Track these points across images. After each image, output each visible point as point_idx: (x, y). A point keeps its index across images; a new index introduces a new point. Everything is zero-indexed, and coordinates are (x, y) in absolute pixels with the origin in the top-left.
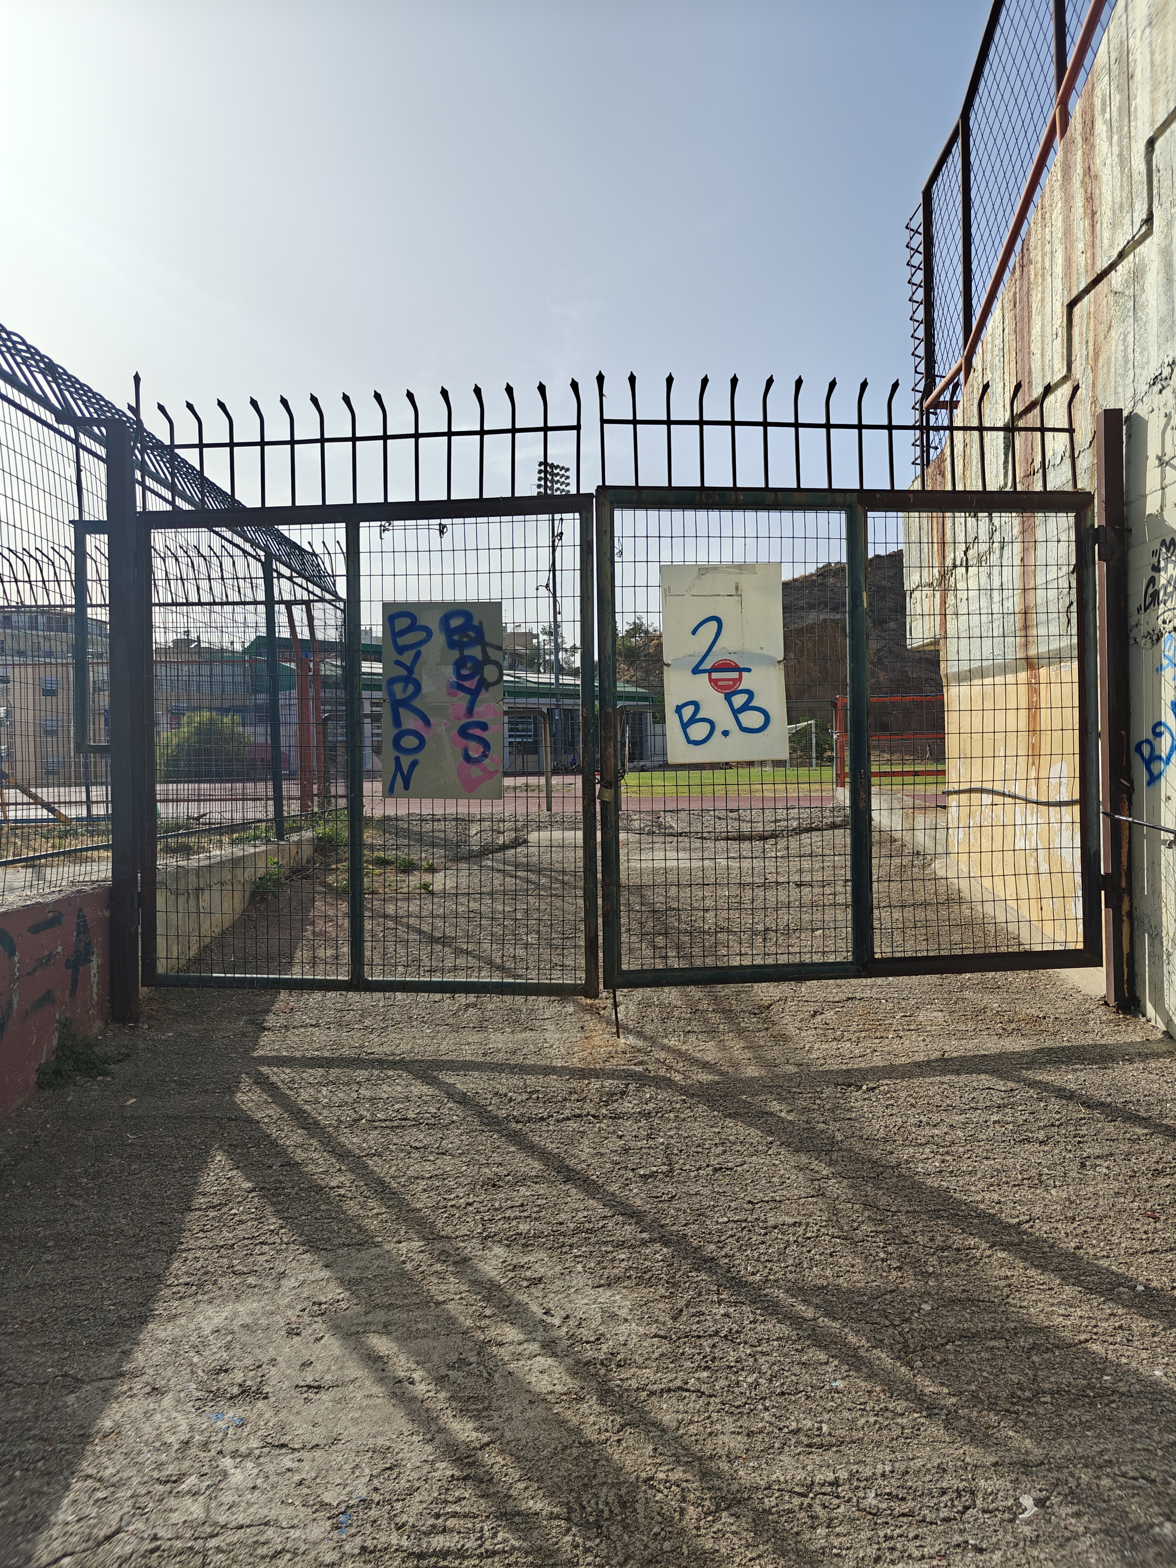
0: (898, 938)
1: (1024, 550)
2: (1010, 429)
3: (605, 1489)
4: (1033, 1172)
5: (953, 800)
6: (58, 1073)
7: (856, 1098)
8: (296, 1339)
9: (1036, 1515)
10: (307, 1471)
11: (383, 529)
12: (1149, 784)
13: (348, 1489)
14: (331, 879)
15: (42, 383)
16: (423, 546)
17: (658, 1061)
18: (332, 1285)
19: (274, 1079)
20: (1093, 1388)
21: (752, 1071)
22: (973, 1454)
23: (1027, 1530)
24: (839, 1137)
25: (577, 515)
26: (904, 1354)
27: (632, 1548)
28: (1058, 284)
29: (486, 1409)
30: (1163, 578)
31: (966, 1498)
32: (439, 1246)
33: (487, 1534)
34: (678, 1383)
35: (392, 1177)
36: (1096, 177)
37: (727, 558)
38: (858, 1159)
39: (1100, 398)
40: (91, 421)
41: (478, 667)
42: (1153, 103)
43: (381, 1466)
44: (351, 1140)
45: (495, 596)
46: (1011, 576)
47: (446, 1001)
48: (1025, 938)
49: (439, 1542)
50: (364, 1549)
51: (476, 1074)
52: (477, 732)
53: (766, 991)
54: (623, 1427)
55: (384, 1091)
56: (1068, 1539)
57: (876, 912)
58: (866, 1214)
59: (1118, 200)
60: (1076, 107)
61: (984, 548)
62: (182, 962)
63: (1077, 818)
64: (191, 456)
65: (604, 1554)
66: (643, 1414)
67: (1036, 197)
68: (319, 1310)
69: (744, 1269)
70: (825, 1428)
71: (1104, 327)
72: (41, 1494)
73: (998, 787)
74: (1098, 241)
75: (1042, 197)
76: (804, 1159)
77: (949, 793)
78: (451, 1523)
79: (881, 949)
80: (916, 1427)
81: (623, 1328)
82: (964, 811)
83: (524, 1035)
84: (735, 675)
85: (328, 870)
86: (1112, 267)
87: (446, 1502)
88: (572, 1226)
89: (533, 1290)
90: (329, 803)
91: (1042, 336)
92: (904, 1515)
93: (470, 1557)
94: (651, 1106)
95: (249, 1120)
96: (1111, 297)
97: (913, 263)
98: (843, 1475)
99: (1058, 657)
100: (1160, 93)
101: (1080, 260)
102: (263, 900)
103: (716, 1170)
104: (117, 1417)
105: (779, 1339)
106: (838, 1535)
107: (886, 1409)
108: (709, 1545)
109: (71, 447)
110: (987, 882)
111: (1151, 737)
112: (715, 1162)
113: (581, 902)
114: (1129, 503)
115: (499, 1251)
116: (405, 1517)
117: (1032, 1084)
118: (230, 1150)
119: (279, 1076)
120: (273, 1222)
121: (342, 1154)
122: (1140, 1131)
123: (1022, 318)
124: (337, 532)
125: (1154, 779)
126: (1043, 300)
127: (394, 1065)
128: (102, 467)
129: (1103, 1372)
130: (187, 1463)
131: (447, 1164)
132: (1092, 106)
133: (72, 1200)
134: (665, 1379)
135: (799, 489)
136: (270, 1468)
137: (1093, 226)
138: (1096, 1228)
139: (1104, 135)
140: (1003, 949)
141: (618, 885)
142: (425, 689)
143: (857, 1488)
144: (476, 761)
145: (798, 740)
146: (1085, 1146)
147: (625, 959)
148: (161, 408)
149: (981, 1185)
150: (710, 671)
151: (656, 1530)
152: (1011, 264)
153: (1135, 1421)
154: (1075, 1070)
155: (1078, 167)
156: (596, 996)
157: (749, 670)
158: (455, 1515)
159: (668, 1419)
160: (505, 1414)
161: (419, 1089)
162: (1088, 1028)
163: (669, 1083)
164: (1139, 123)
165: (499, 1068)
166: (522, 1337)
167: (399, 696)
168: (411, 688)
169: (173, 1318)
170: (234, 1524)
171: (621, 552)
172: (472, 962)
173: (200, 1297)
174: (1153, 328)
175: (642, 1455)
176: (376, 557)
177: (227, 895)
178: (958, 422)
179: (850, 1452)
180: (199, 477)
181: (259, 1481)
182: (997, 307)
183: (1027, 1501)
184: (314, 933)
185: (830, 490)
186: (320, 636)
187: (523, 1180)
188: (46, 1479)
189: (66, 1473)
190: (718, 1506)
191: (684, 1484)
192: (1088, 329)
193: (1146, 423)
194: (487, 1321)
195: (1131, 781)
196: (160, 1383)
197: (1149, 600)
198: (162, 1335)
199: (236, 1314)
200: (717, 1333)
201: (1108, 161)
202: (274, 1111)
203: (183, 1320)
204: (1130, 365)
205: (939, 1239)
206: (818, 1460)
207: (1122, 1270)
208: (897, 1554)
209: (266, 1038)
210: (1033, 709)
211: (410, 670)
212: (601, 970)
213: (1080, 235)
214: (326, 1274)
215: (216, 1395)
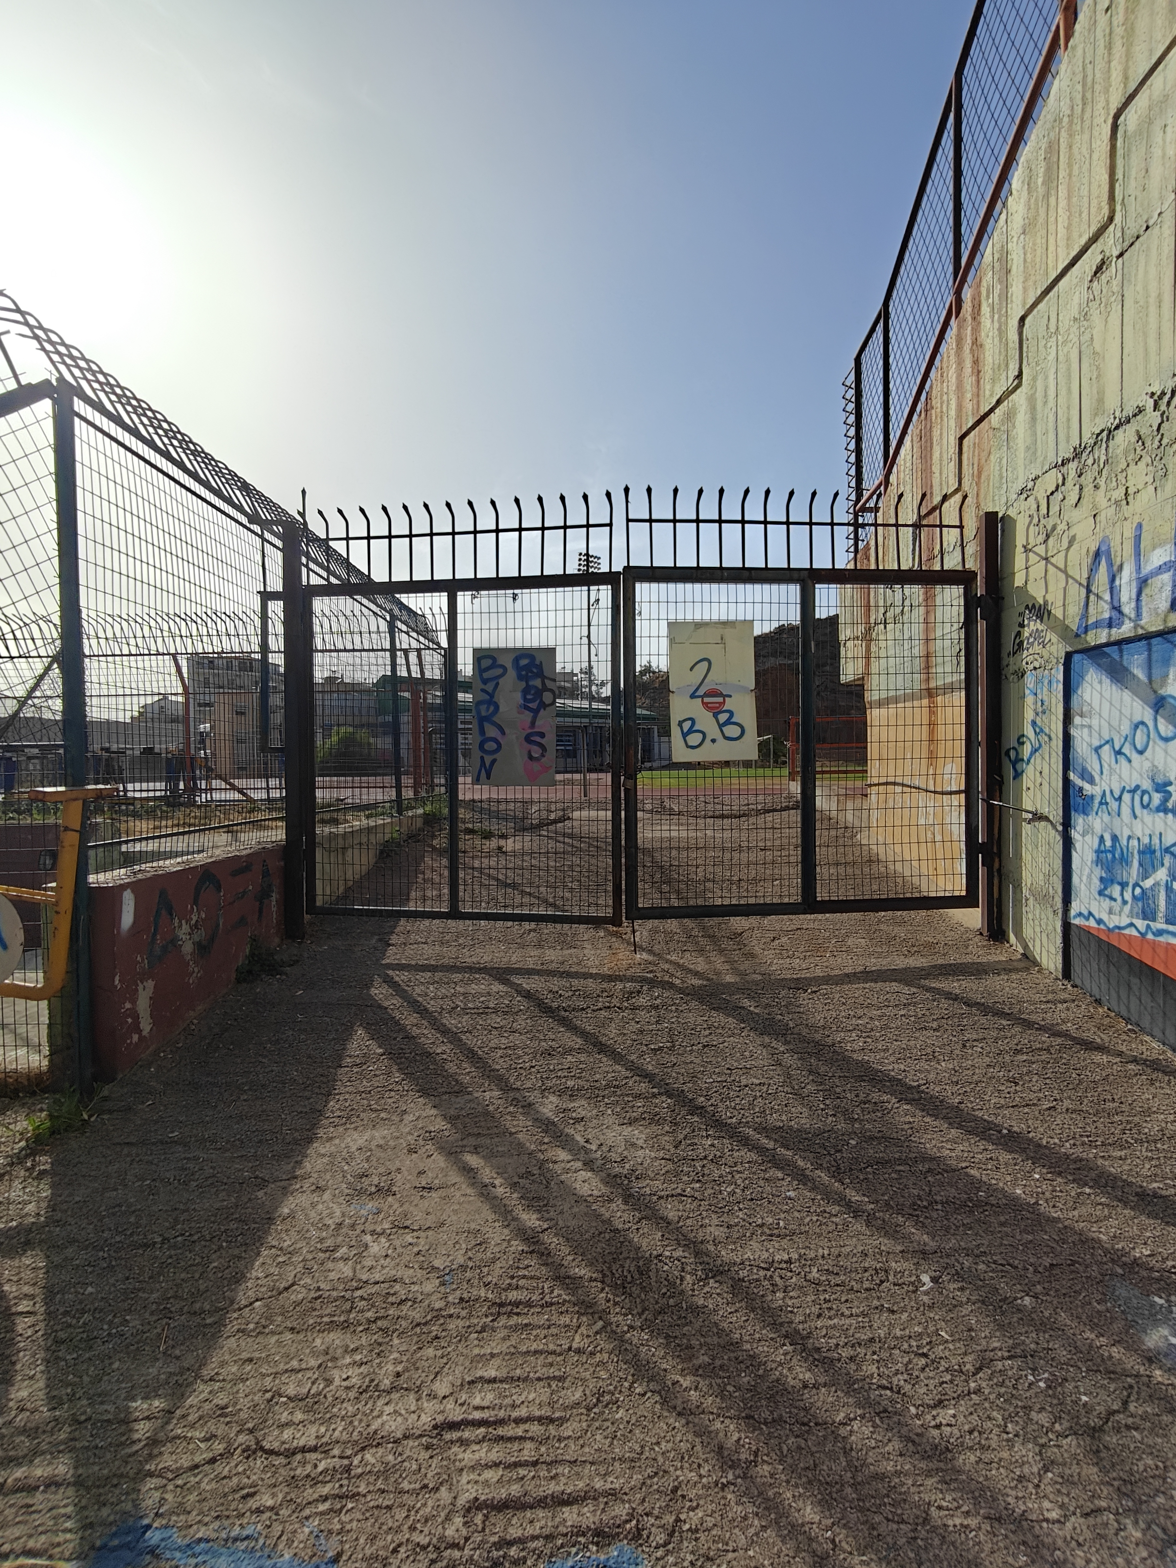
0: (833, 887)
1: (927, 612)
2: (917, 526)
3: (628, 1261)
4: (929, 1050)
5: (874, 789)
6: (250, 972)
7: (804, 998)
8: (414, 1155)
9: (932, 1289)
10: (422, 1245)
11: (474, 597)
12: (1014, 778)
13: (451, 1258)
14: (435, 842)
15: (239, 496)
16: (502, 609)
17: (664, 970)
18: (439, 1119)
19: (397, 979)
20: (971, 1201)
21: (729, 979)
22: (886, 1244)
23: (925, 1299)
24: (791, 1024)
25: (610, 587)
26: (837, 1173)
27: (647, 1303)
28: (952, 423)
29: (545, 1206)
30: (1026, 633)
31: (882, 1274)
32: (512, 1094)
33: (547, 1291)
34: (679, 1191)
35: (480, 1048)
36: (981, 346)
37: (715, 617)
38: (803, 1040)
39: (982, 504)
40: (272, 522)
41: (539, 693)
42: (1025, 290)
43: (473, 1243)
44: (450, 1022)
45: (551, 644)
46: (917, 630)
47: (515, 928)
48: (924, 888)
49: (513, 1295)
50: (462, 1299)
51: (536, 977)
52: (538, 739)
53: (738, 923)
54: (640, 1220)
55: (474, 988)
56: (955, 1306)
57: (818, 869)
58: (811, 1078)
59: (997, 362)
60: (967, 294)
61: (898, 610)
62: (333, 898)
63: (963, 803)
64: (339, 547)
65: (628, 1306)
66: (655, 1212)
67: (937, 362)
68: (431, 1137)
69: (725, 1114)
70: (782, 1223)
71: (984, 455)
72: (240, 1258)
73: (907, 781)
74: (981, 392)
75: (941, 361)
76: (767, 1039)
77: (870, 785)
78: (522, 1282)
79: (821, 894)
80: (846, 1224)
81: (640, 1153)
82: (882, 797)
83: (569, 951)
84: (721, 700)
85: (433, 837)
86: (992, 410)
87: (518, 1268)
88: (604, 1083)
89: (577, 1126)
90: (433, 790)
91: (941, 460)
92: (838, 1285)
93: (535, 1306)
94: (658, 1001)
95: (380, 1007)
96: (991, 432)
97: (848, 409)
98: (795, 1256)
99: (950, 688)
100: (1030, 283)
101: (969, 406)
102: (388, 856)
103: (704, 1046)
104: (292, 1207)
105: (749, 1162)
106: (791, 1298)
107: (825, 1211)
108: (701, 1302)
109: (259, 540)
110: (898, 848)
111: (1016, 745)
112: (704, 1041)
113: (610, 862)
114: (1002, 579)
115: (553, 1098)
116: (490, 1278)
117: (929, 989)
118: (367, 1027)
119: (400, 977)
120: (397, 1076)
121: (444, 1031)
122: (1005, 1022)
123: (926, 447)
124: (440, 600)
125: (1018, 775)
126: (941, 434)
127: (480, 970)
128: (280, 554)
129: (979, 1189)
130: (340, 1238)
131: (516, 1039)
132: (979, 294)
133: (260, 1059)
134: (670, 1189)
135: (766, 568)
136: (397, 1243)
137: (978, 382)
138: (973, 1090)
139: (988, 315)
140: (908, 895)
141: (636, 848)
142: (502, 709)
143: (804, 1265)
144: (537, 759)
145: (762, 747)
146: (966, 1033)
147: (640, 900)
148: (320, 513)
149: (892, 1059)
150: (702, 697)
151: (664, 1290)
152: (918, 409)
153: (1002, 1224)
154: (959, 980)
155: (969, 338)
156: (620, 925)
157: (730, 696)
158: (524, 1277)
159: (672, 1215)
160: (559, 1209)
161: (497, 987)
162: (969, 950)
163: (671, 986)
164: (1014, 305)
165: (551, 973)
166: (570, 1157)
167: (484, 714)
168: (492, 708)
169: (330, 1139)
170: (372, 1280)
171: (640, 613)
172: (533, 900)
173: (348, 1126)
174: (1021, 454)
175: (654, 1239)
176: (469, 617)
177: (364, 852)
178: (879, 521)
179: (800, 1240)
180: (346, 563)
181: (390, 1252)
182: (908, 440)
183: (925, 1278)
184: (424, 879)
185: (789, 569)
186: (428, 675)
187: (569, 1051)
188: (244, 1248)
189: (258, 1244)
190: (707, 1275)
191: (683, 1260)
192: (973, 455)
193: (1015, 521)
194: (546, 1146)
195: (1001, 777)
196: (322, 1183)
197: (1016, 647)
198: (323, 1151)
199: (373, 1138)
200: (705, 1157)
201: (991, 334)
202: (397, 1001)
203: (337, 1141)
204: (1004, 480)
205: (862, 1096)
206: (777, 1245)
207: (993, 1118)
208: (833, 1312)
209: (391, 950)
210: (932, 725)
211: (492, 696)
212: (624, 907)
213: (969, 387)
214: (434, 1112)
215: (360, 1192)
